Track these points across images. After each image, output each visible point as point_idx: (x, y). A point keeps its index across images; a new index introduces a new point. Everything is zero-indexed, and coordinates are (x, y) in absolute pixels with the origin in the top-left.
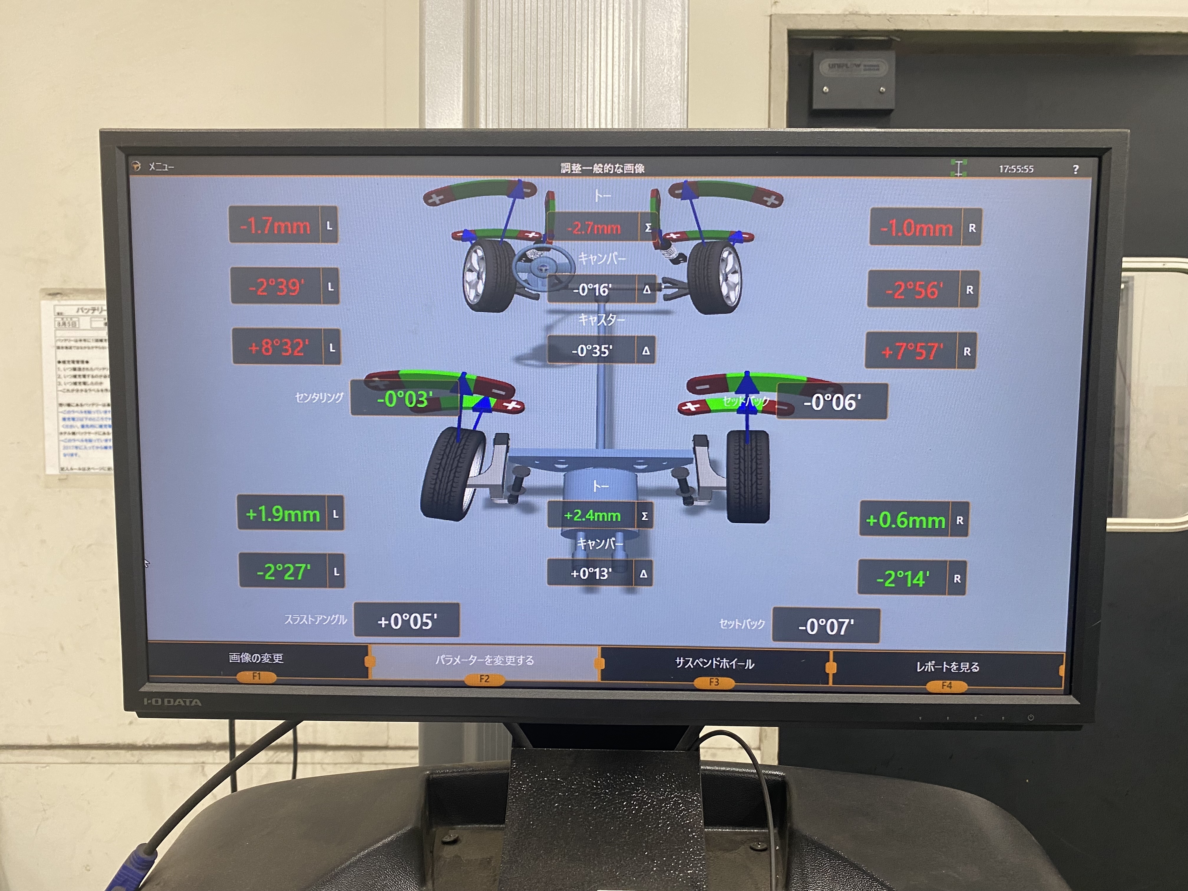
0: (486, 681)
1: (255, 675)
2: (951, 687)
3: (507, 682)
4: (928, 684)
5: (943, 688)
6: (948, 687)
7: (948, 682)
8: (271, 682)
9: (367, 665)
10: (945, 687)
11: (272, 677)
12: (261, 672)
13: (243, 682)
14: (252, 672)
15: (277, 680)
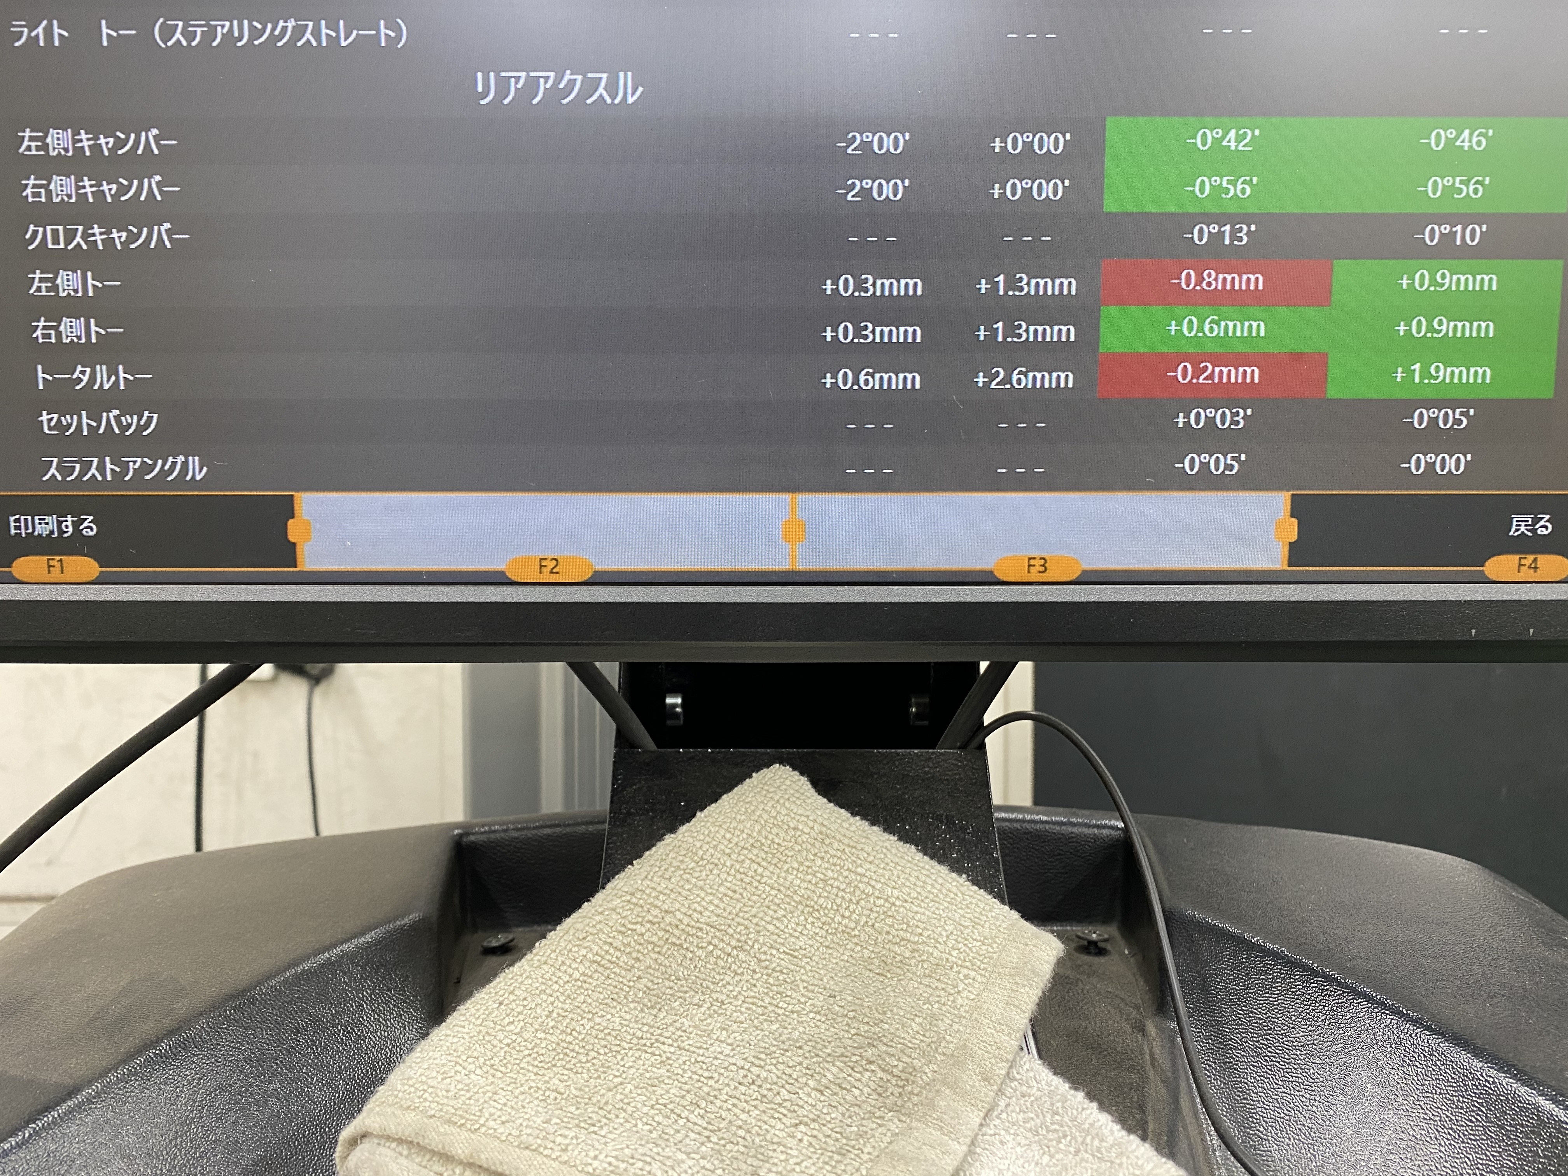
0: (551, 572)
1: (52, 563)
2: (1536, 568)
3: (596, 572)
4: (1487, 563)
5: (1519, 571)
6: (1529, 567)
7: (1531, 557)
8: (87, 580)
9: (292, 540)
10: (1522, 568)
11: (89, 567)
12: (63, 558)
13: (25, 580)
14: (45, 558)
15: (101, 572)
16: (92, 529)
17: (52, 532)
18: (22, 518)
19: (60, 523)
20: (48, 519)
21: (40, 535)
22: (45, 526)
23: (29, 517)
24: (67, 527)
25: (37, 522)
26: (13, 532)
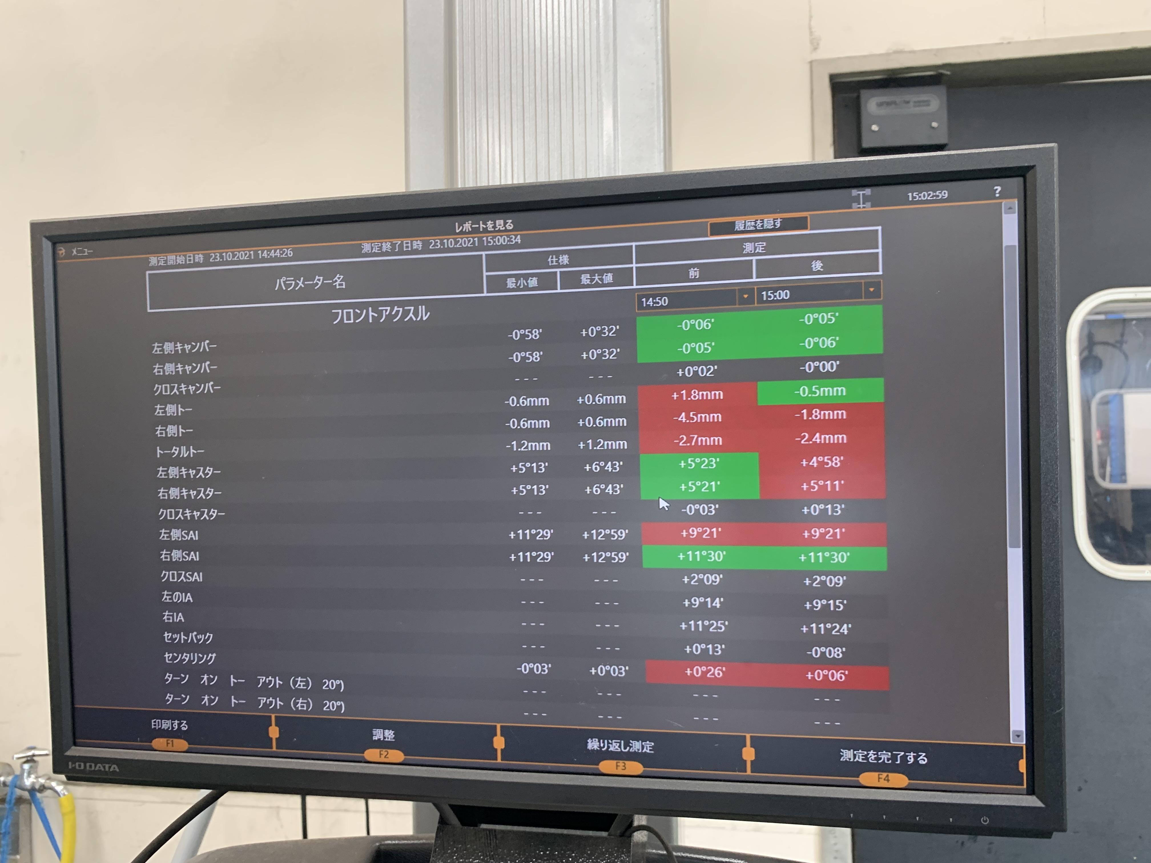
0: (385, 757)
2: (889, 780)
3: (406, 759)
4: (860, 777)
6: (885, 780)
7: (884, 774)
8: (183, 750)
10: (881, 780)
11: (184, 744)
12: (173, 740)
13: (156, 749)
14: (165, 740)
15: (189, 748)
16: (185, 727)
17: (169, 728)
18: (157, 721)
19: (172, 724)
20: (167, 722)
21: (164, 729)
22: (166, 724)
23: (160, 721)
24: (175, 725)
25: (163, 723)
26: (153, 727)
